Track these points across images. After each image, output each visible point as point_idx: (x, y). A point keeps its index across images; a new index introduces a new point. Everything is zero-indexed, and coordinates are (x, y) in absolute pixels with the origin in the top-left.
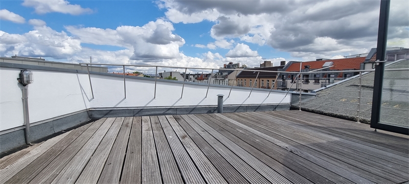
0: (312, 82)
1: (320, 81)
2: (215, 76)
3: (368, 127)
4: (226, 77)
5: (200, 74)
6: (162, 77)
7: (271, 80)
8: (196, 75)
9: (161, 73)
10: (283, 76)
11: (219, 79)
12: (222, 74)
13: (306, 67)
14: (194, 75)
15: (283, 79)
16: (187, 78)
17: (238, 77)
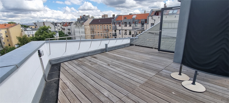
0: (128, 25)
1: (132, 25)
2: (76, 24)
3: (157, 50)
4: (82, 24)
5: (64, 23)
6: (36, 25)
7: (109, 25)
8: (62, 23)
9: (35, 23)
10: (115, 23)
11: (78, 25)
12: (80, 22)
13: (125, 18)
14: (60, 23)
15: (115, 24)
16: (56, 25)
17: (90, 24)
